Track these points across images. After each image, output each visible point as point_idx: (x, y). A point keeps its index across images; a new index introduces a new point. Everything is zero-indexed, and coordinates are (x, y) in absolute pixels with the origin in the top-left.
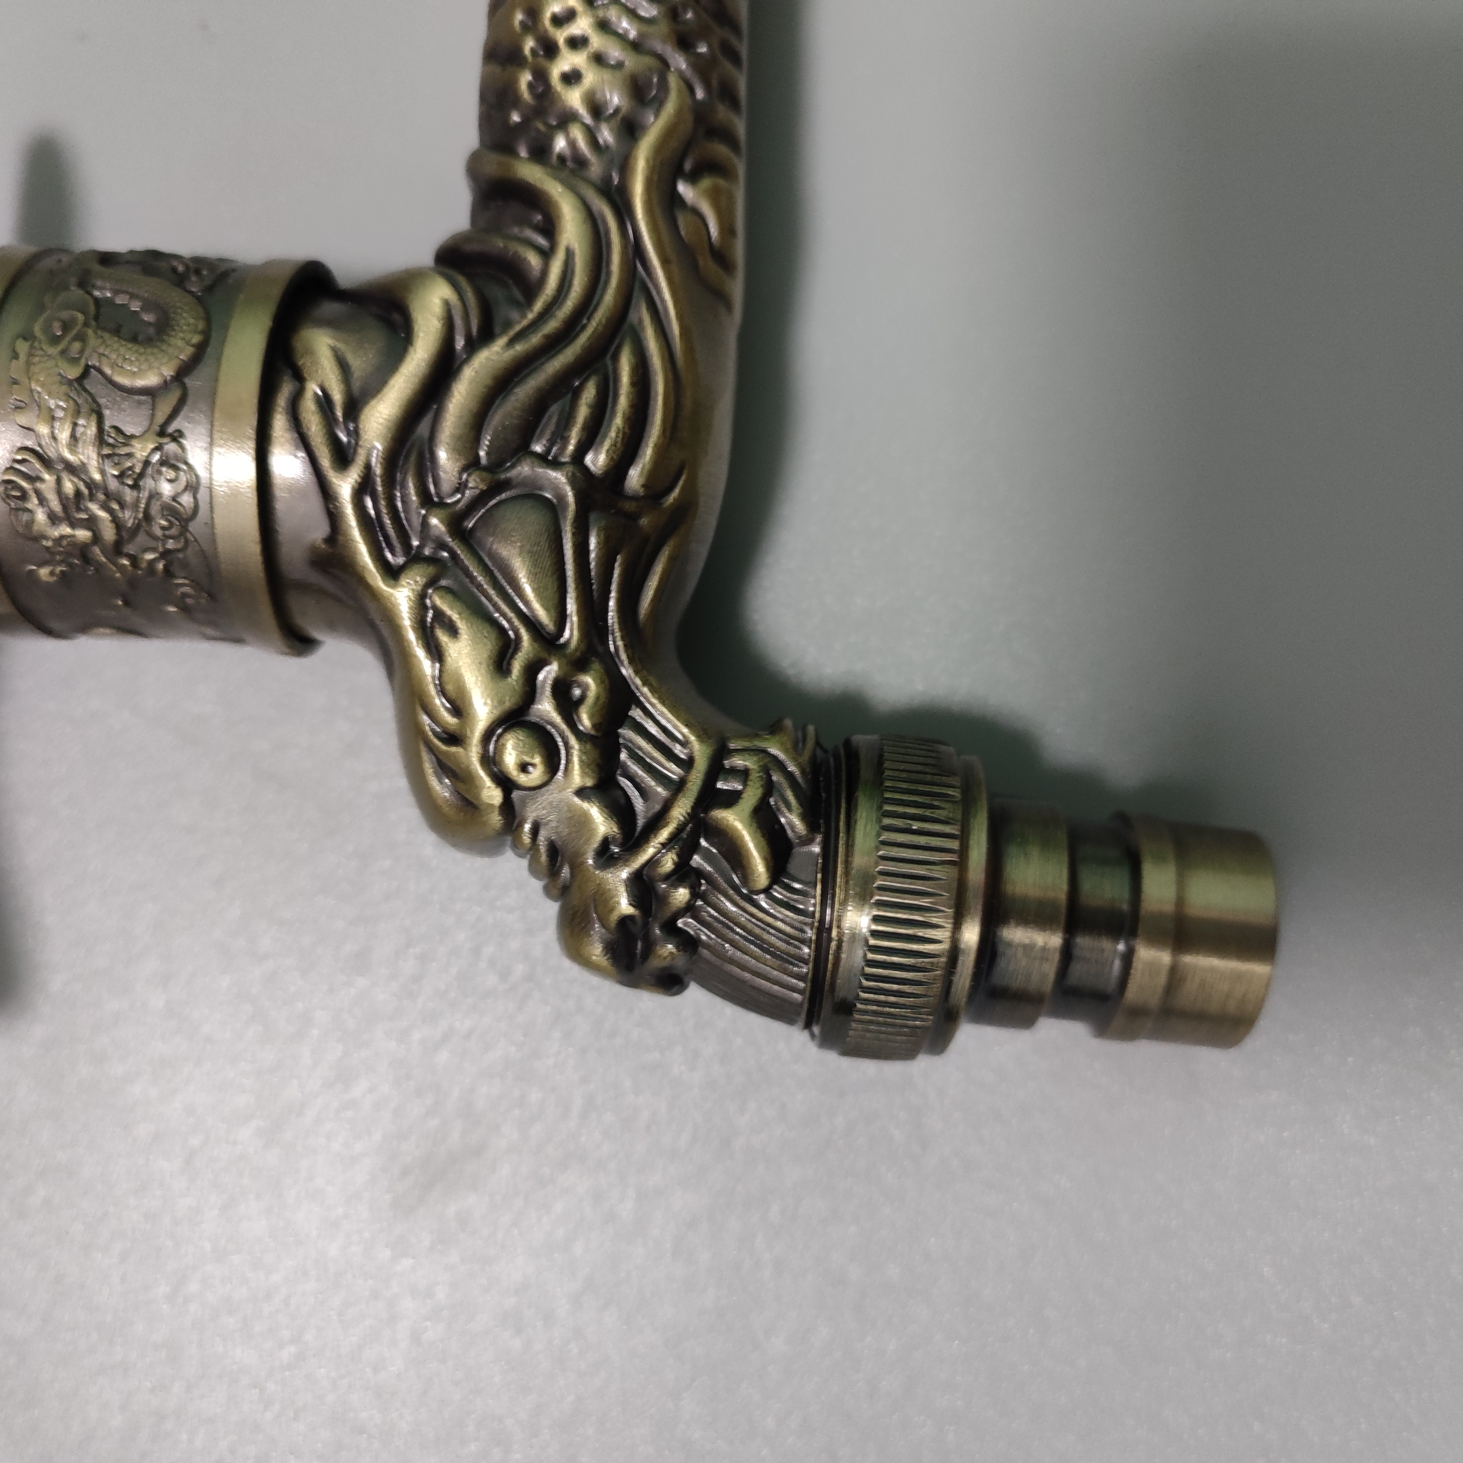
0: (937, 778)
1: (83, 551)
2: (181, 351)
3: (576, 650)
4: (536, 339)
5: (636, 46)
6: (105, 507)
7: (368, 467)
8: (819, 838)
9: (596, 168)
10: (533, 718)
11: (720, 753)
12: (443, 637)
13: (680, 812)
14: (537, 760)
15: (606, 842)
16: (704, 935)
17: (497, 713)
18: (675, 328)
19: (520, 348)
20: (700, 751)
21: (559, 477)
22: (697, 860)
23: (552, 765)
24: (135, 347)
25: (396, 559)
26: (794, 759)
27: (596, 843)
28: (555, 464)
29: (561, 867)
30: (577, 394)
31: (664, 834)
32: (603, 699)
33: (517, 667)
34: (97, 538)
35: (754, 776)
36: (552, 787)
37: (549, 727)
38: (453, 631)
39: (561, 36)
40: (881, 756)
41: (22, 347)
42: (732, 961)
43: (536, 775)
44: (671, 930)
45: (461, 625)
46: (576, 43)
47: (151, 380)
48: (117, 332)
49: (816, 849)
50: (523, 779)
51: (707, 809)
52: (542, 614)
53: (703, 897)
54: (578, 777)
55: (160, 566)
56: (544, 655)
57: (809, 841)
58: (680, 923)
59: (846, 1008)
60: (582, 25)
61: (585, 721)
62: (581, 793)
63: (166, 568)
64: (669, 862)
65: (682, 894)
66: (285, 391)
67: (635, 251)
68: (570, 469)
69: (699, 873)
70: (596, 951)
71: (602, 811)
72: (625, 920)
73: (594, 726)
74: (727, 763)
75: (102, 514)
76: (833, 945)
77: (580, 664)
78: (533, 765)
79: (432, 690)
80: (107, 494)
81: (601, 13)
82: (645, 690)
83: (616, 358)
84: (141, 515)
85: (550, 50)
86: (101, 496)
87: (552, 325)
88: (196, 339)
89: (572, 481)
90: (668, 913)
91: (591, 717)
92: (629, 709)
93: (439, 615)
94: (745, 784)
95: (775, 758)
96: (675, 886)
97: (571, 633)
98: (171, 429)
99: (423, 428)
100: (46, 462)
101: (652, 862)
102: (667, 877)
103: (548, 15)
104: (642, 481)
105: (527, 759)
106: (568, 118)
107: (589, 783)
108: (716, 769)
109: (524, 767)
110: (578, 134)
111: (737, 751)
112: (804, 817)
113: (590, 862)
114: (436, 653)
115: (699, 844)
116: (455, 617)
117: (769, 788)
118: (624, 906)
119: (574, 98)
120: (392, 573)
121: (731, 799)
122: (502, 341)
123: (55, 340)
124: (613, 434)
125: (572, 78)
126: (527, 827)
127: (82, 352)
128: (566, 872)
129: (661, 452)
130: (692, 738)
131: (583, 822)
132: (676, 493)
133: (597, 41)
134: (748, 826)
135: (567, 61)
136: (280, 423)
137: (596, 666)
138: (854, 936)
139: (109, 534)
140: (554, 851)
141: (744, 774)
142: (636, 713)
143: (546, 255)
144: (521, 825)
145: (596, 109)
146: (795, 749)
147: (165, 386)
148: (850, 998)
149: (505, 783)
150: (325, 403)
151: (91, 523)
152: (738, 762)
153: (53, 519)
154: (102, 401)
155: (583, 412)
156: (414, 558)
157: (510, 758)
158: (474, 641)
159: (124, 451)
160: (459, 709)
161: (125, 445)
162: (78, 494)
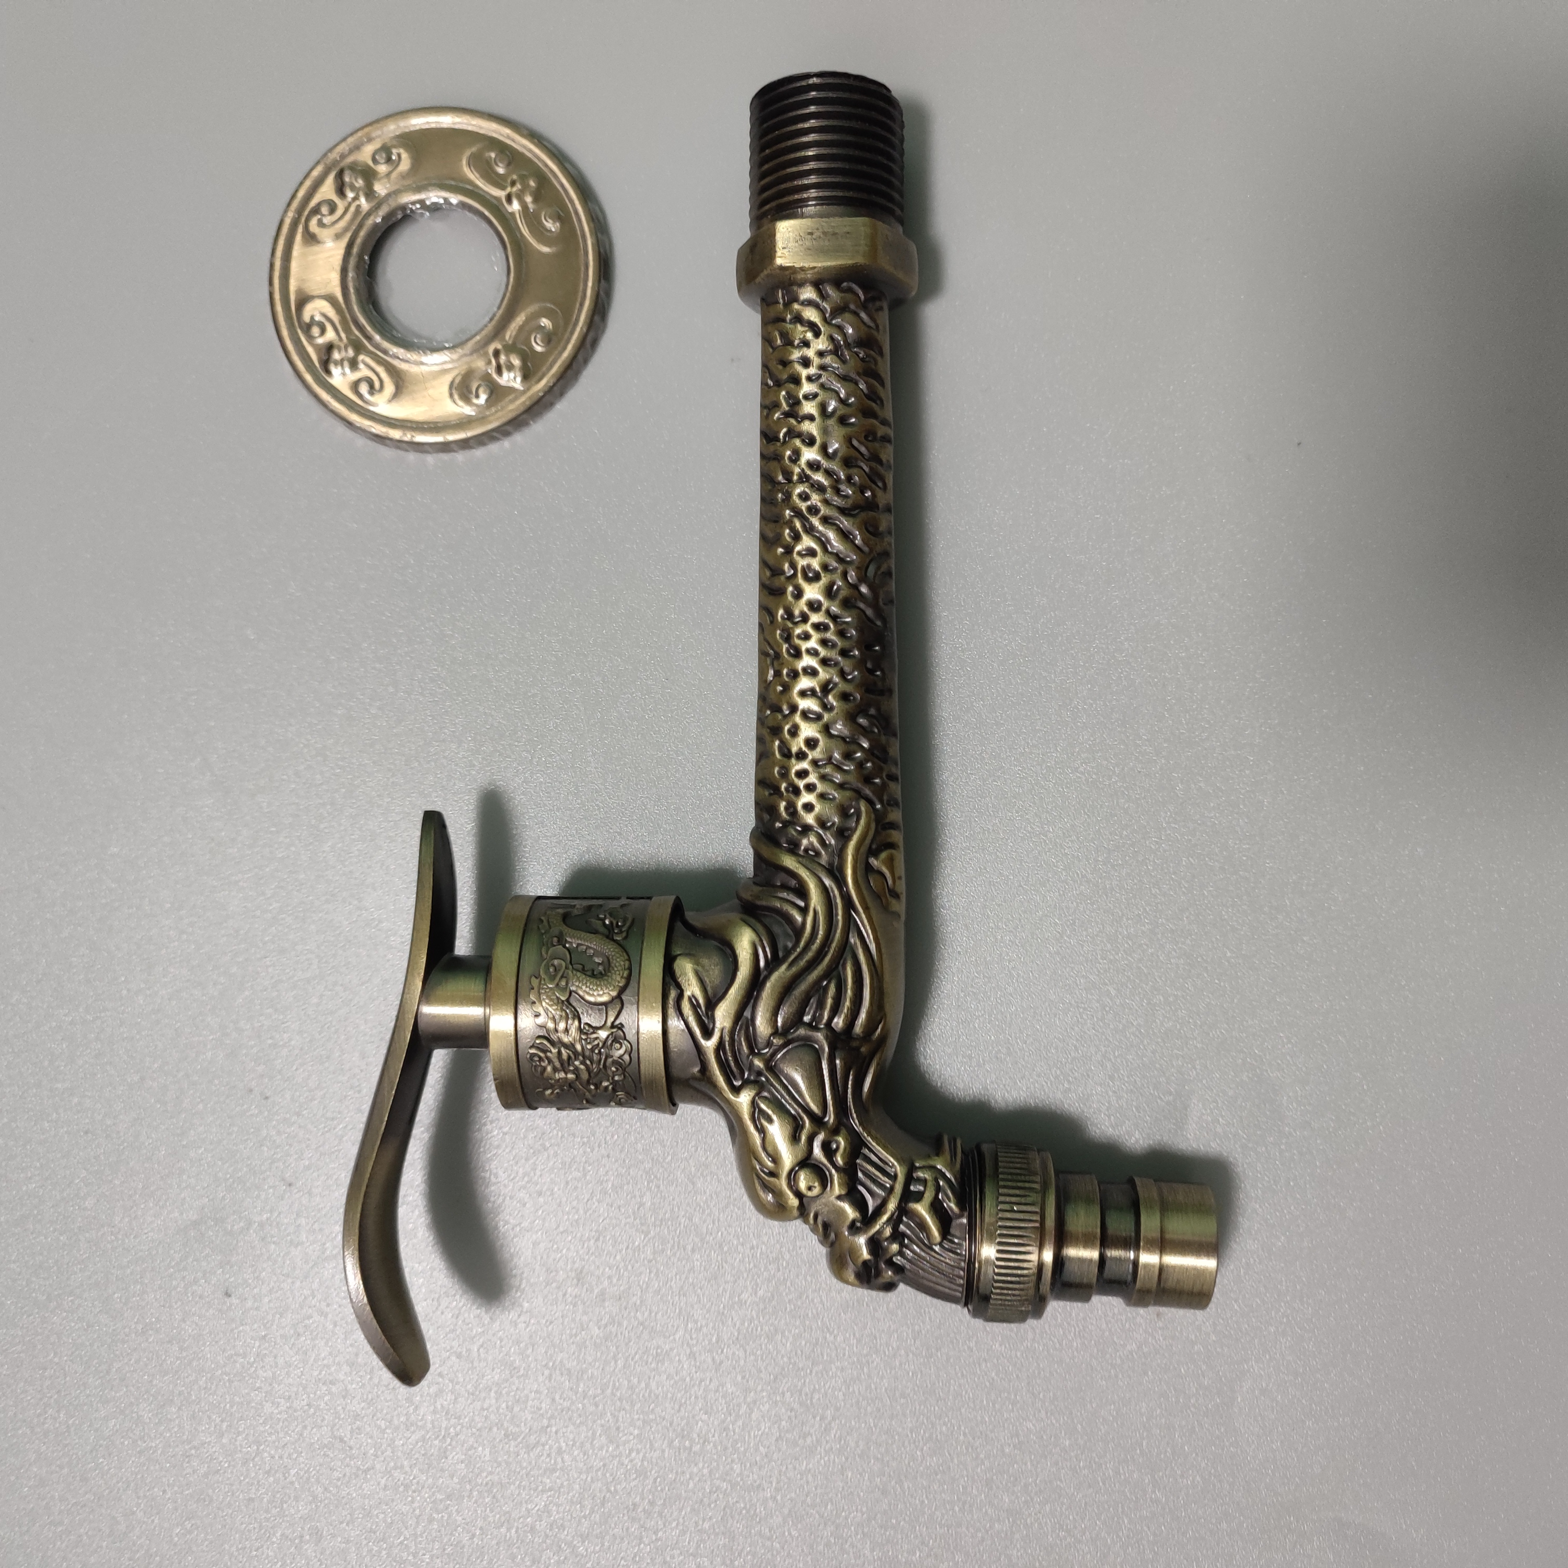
0: (1027, 1178)
1: (571, 1085)
2: (619, 982)
3: (833, 1124)
4: (802, 963)
5: (841, 786)
6: (583, 1063)
7: (721, 1038)
8: (966, 1214)
9: (824, 858)
10: (813, 1162)
11: (911, 1169)
12: (765, 1123)
13: (892, 1206)
14: (816, 1184)
15: (853, 1222)
16: (908, 1266)
17: (795, 1162)
18: (873, 947)
19: (794, 969)
20: (899, 1170)
21: (820, 1036)
22: (902, 1227)
23: (824, 1186)
24: (595, 981)
25: (737, 1083)
26: (951, 1171)
27: (848, 1223)
28: (816, 1029)
29: (830, 1234)
30: (826, 989)
31: (885, 1218)
32: (848, 1149)
33: (804, 1138)
34: (578, 1077)
35: (930, 1184)
36: (825, 1195)
37: (821, 1165)
38: (770, 1121)
39: (801, 784)
40: (997, 1154)
41: (535, 982)
42: (923, 1278)
43: (816, 1191)
44: (890, 1263)
45: (774, 1117)
46: (810, 788)
47: (605, 999)
48: (583, 971)
49: (965, 1221)
50: (810, 1194)
51: (907, 1202)
52: (814, 1107)
53: (907, 1247)
54: (837, 1190)
55: (610, 1087)
56: (817, 1129)
57: (961, 1216)
58: (894, 1259)
59: (986, 1299)
60: (812, 778)
61: (839, 1160)
62: (839, 1198)
63: (613, 1089)
64: (888, 1232)
65: (895, 1247)
66: (673, 994)
67: (849, 904)
68: (824, 1032)
69: (904, 1235)
70: (852, 1277)
71: (850, 1205)
72: (865, 1263)
73: (845, 1164)
74: (914, 1175)
75: (582, 1067)
76: (976, 1271)
77: (835, 1131)
78: (815, 1187)
79: (760, 1149)
80: (584, 1056)
81: (822, 771)
82: (869, 1139)
83: (844, 968)
84: (601, 1066)
85: (796, 792)
86: (581, 1058)
87: (810, 955)
88: (626, 974)
89: (827, 1038)
90: (888, 1256)
91: (843, 1157)
92: (861, 1149)
93: (761, 1111)
94: (925, 1187)
95: (940, 1171)
96: (891, 1243)
97: (830, 1118)
98: (617, 1022)
99: (747, 1014)
100: (552, 1043)
101: (879, 1232)
102: (887, 1239)
103: (793, 771)
104: (862, 1030)
105: (811, 1184)
106: (807, 829)
107: (843, 1192)
108: (909, 1179)
109: (810, 1188)
110: (813, 839)
111: (920, 1168)
112: (957, 1204)
113: (846, 1233)
114: (762, 1131)
115: (902, 1220)
116: (770, 1112)
117: (938, 1189)
118: (865, 1255)
119: (810, 819)
120: (736, 1090)
121: (919, 1197)
122: (784, 967)
123: (552, 978)
124: (846, 1010)
125: (809, 807)
126: (812, 1215)
127: (567, 984)
128: (833, 1235)
129: (870, 1014)
130: (896, 1163)
131: (842, 1212)
132: (879, 1030)
133: (820, 787)
134: (929, 1213)
135: (806, 798)
136: (671, 1011)
137: (843, 1131)
138: (988, 1261)
139: (585, 1076)
140: (826, 1226)
141: (924, 1182)
142: (866, 1151)
143: (804, 911)
144: (808, 1215)
145: (822, 823)
146: (951, 1165)
147: (613, 1000)
148: (988, 1293)
149: (799, 1194)
150: (695, 1007)
151: (576, 1071)
152: (920, 1174)
153: (555, 1070)
154: (580, 1011)
155: (829, 1001)
156: (746, 1083)
157: (802, 1185)
158: (781, 1126)
159: (594, 1036)
160: (776, 1159)
161: (594, 1033)
162: (569, 1058)
